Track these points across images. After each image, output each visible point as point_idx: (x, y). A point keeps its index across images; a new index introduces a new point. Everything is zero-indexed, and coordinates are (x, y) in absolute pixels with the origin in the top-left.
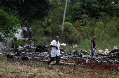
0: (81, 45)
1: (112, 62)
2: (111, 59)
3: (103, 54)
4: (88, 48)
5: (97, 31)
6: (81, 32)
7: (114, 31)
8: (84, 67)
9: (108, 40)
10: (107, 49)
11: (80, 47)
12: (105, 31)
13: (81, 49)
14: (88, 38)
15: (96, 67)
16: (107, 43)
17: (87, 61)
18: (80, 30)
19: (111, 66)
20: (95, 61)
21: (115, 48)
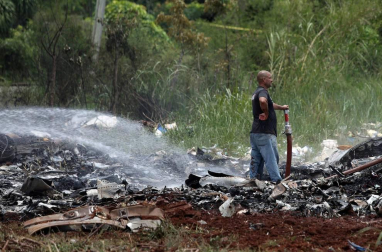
0: (196, 119)
1: (355, 208)
2: (350, 194)
3: (307, 164)
4: (230, 137)
5: (277, 45)
6: (193, 54)
7: (364, 45)
8: (208, 237)
9: (333, 91)
10: (332, 137)
11: (190, 134)
12: (319, 45)
13: (197, 141)
14: (233, 84)
15: (273, 236)
16: (332, 110)
17: (224, 209)
18: (190, 41)
19: (348, 232)
20: (268, 202)
21: (372, 133)
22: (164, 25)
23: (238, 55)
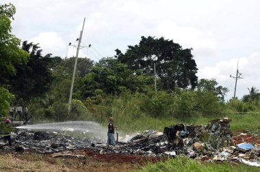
1: (134, 152)
2: (132, 149)
3: (122, 141)
5: (114, 111)
6: (93, 113)
8: (97, 159)
10: (128, 134)
12: (125, 112)
15: (113, 159)
16: (128, 127)
17: (101, 152)
18: (92, 110)
19: (132, 158)
20: (112, 151)
21: (138, 134)
22: (86, 106)
23: (104, 113)
